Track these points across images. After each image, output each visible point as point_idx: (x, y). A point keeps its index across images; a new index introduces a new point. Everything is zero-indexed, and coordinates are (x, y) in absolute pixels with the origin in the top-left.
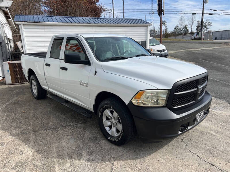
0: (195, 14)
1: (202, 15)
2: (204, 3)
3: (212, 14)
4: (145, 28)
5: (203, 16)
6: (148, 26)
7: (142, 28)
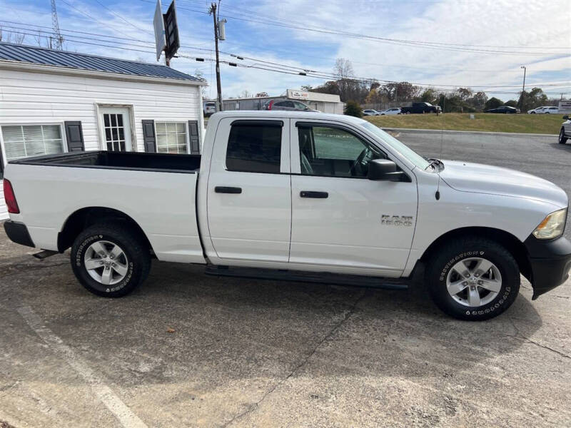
0: (202, 60)
1: (216, 63)
2: (216, 39)
3: (235, 65)
4: (194, 90)
5: (217, 66)
6: (200, 87)
7: (186, 88)
